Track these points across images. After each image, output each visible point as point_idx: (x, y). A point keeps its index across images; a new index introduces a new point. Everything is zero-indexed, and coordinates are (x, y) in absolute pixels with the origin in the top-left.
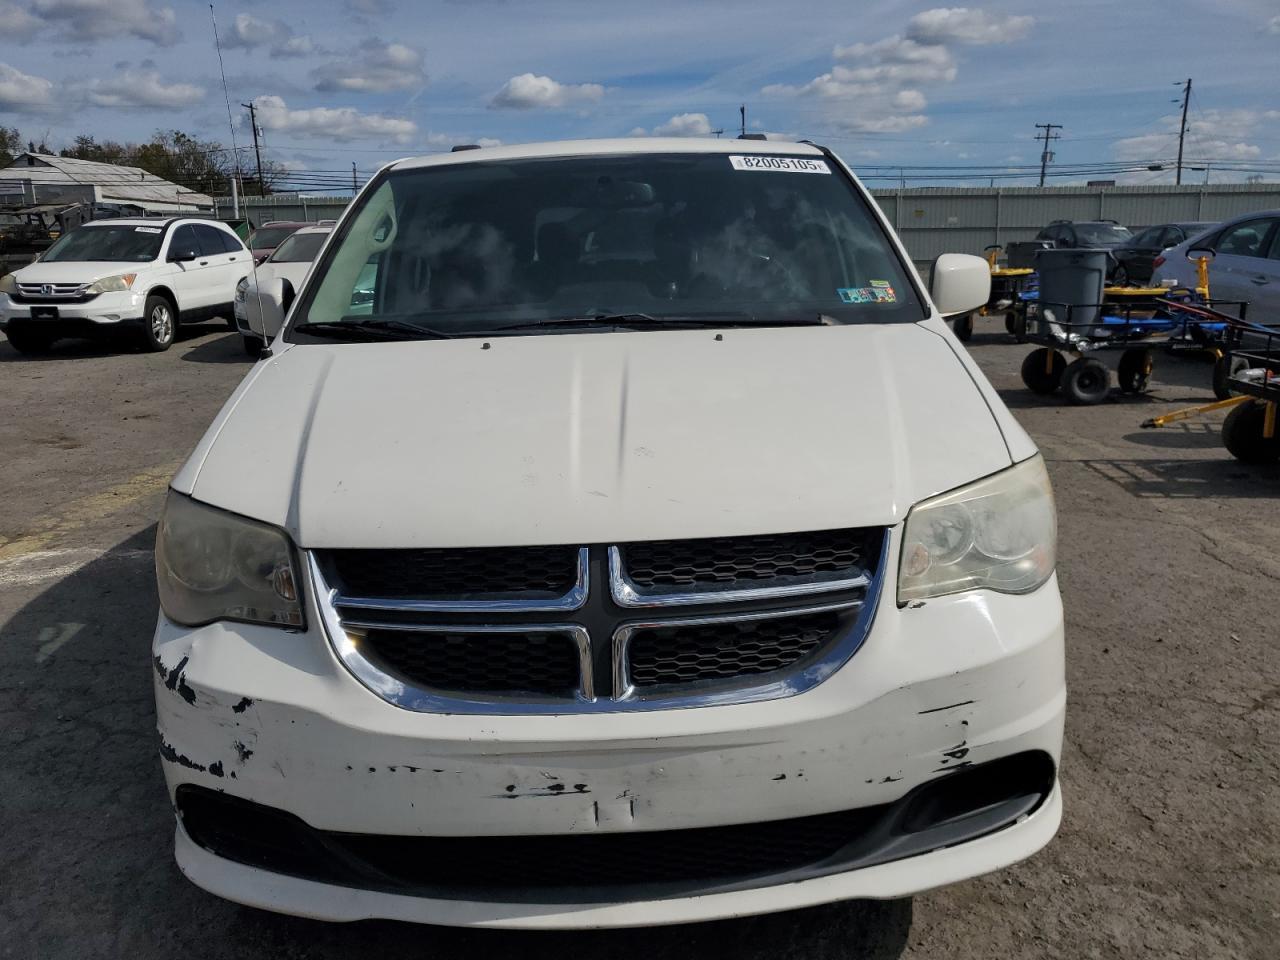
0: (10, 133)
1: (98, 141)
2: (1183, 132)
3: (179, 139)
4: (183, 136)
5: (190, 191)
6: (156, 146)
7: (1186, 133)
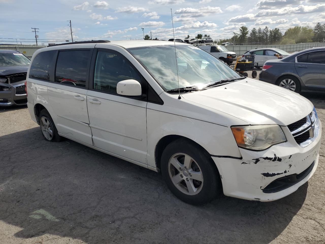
2: (71, 33)
7: (72, 33)
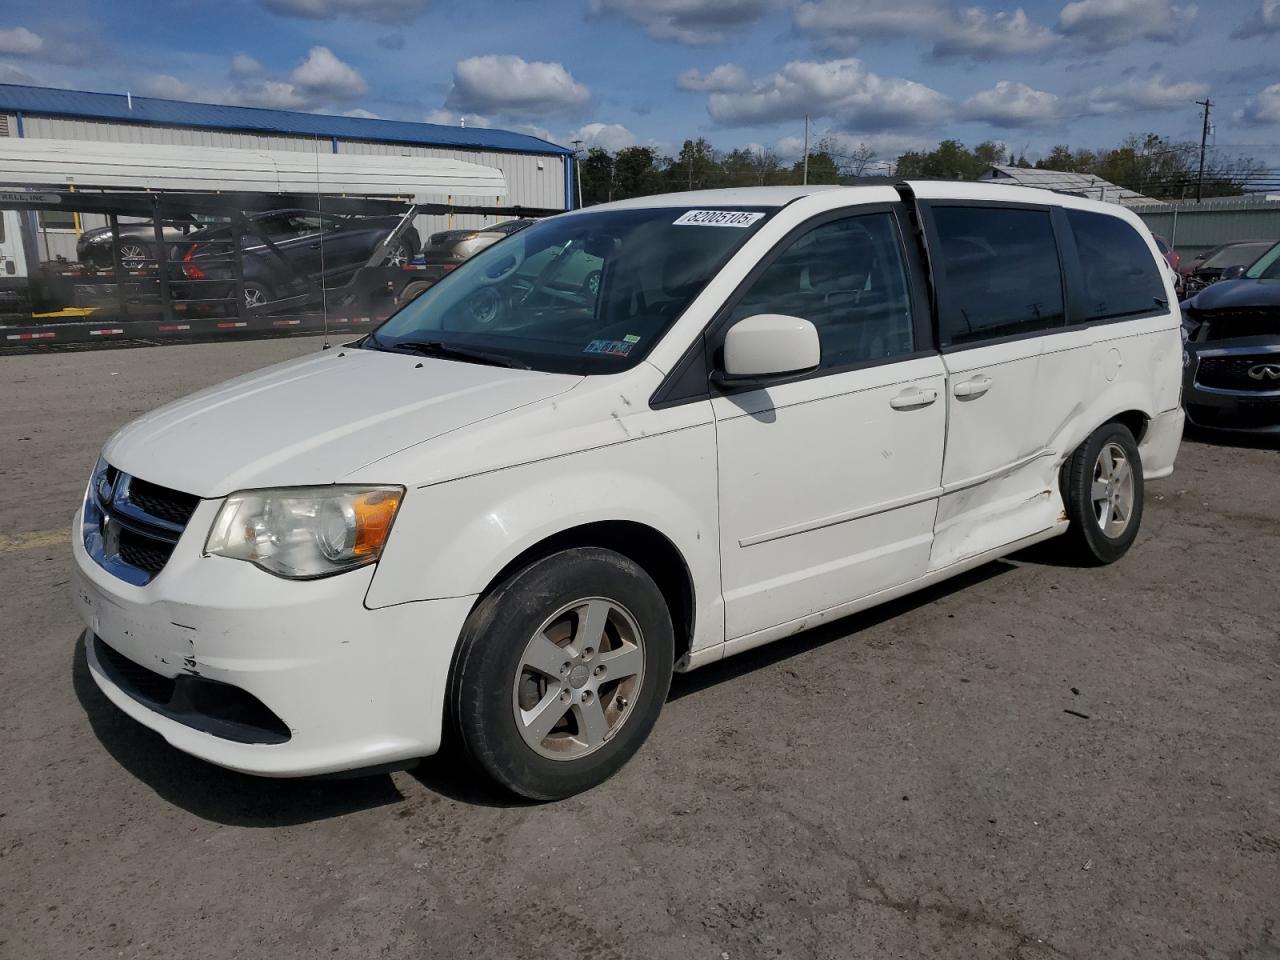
0: (998, 147)
1: (1073, 150)
3: (1151, 141)
4: (1156, 138)
5: (1137, 194)
6: (1127, 150)
